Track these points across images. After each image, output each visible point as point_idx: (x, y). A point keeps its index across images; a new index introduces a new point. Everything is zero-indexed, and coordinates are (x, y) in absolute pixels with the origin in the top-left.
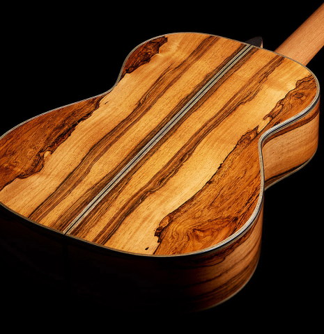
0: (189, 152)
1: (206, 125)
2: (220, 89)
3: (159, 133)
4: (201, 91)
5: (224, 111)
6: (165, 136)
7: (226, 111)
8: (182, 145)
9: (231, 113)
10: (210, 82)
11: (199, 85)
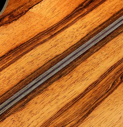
0: (81, 9)
1: (52, 36)
2: (15, 82)
3: (108, 33)
4: (40, 83)
5: (24, 51)
6: (102, 29)
7: (21, 51)
8: (86, 16)
9: (17, 47)
10: (23, 96)
11: (39, 93)
